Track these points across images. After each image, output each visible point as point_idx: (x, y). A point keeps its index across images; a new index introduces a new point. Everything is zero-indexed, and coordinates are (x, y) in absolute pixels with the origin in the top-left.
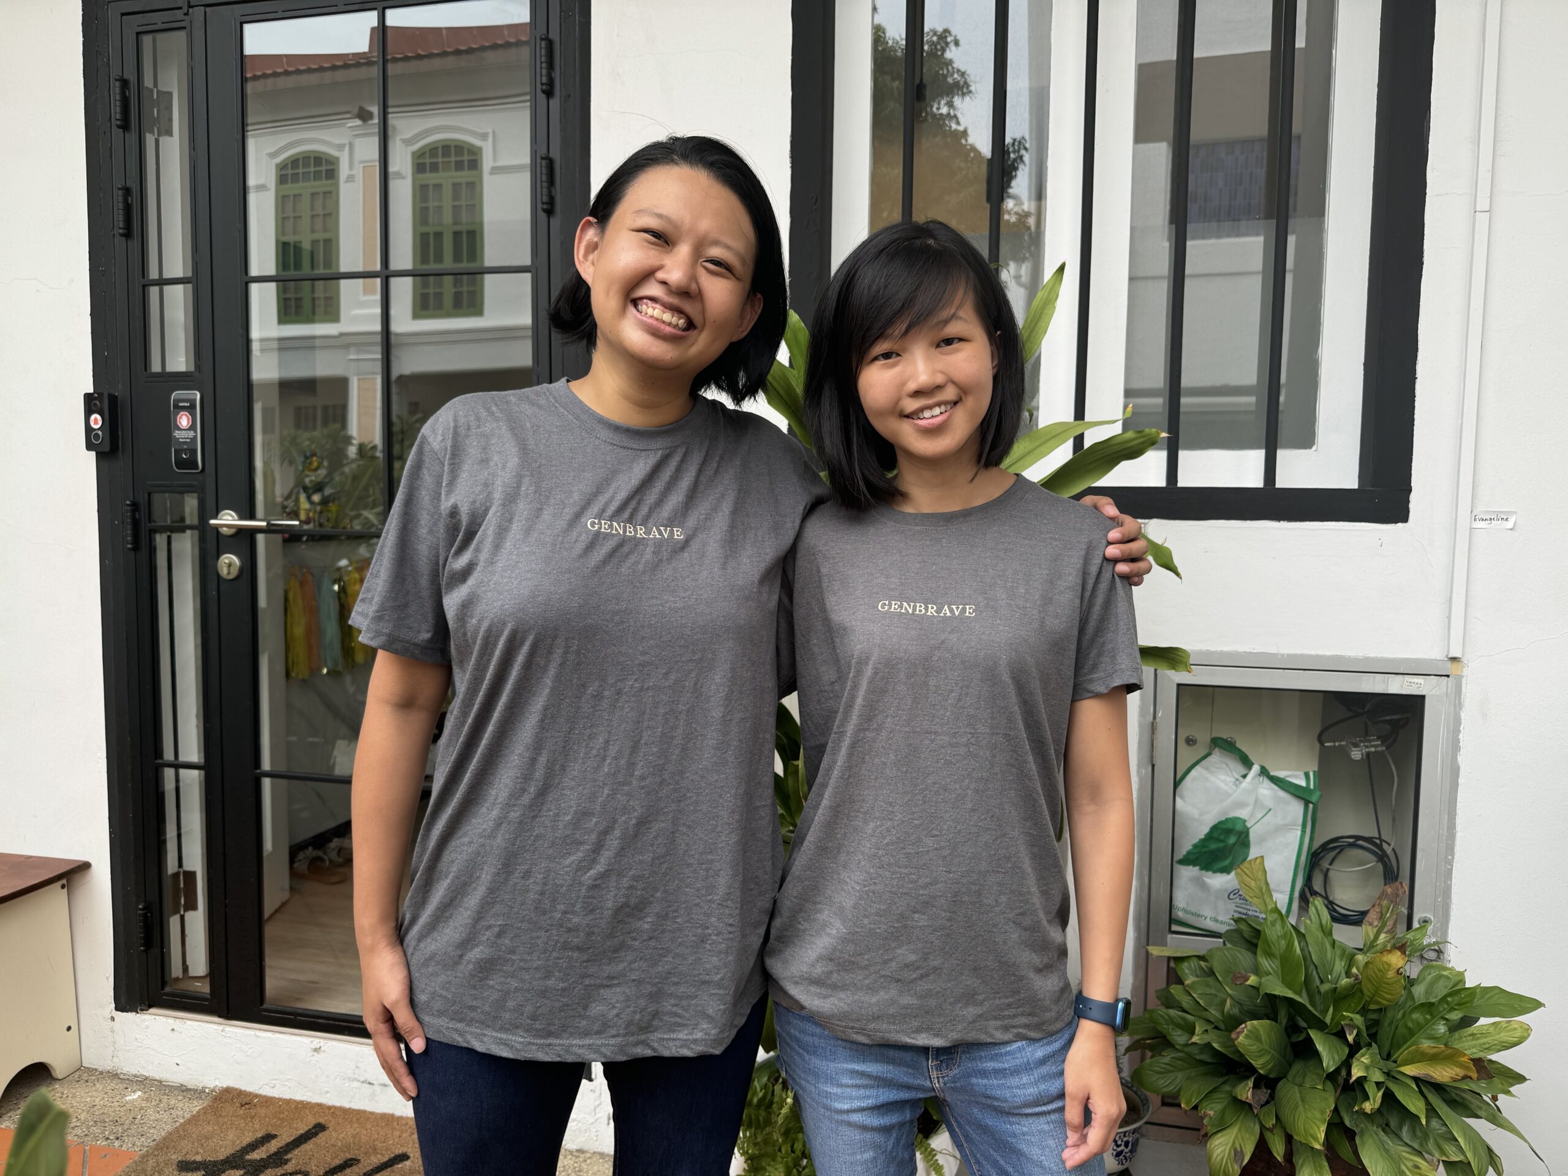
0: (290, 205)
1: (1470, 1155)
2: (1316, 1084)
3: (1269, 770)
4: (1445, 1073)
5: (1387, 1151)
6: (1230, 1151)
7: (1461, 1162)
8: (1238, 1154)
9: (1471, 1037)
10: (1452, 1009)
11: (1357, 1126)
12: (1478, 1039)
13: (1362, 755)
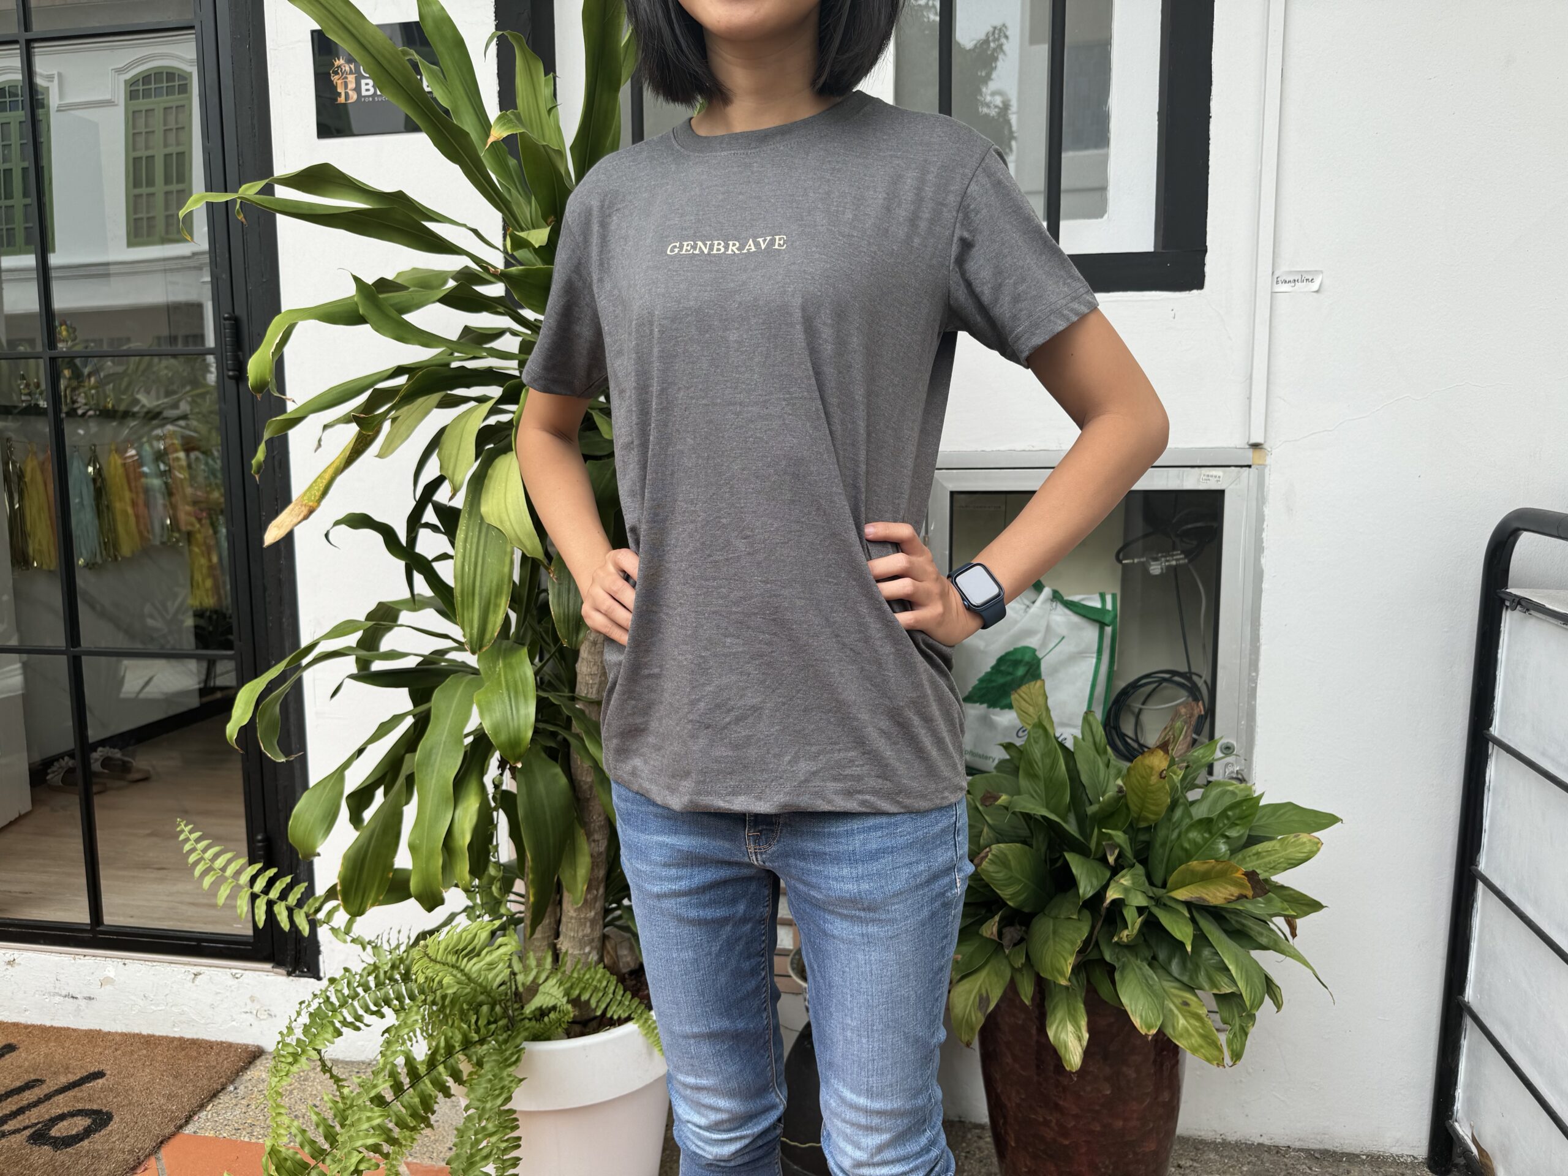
0: (141, 121)
1: (1241, 984)
2: (1072, 914)
3: (1062, 592)
4: (1218, 894)
5: (1150, 987)
6: (975, 997)
7: (1232, 993)
8: (983, 1000)
9: (1255, 857)
10: (1234, 825)
11: (1119, 960)
12: (1263, 858)
13: (1162, 569)
